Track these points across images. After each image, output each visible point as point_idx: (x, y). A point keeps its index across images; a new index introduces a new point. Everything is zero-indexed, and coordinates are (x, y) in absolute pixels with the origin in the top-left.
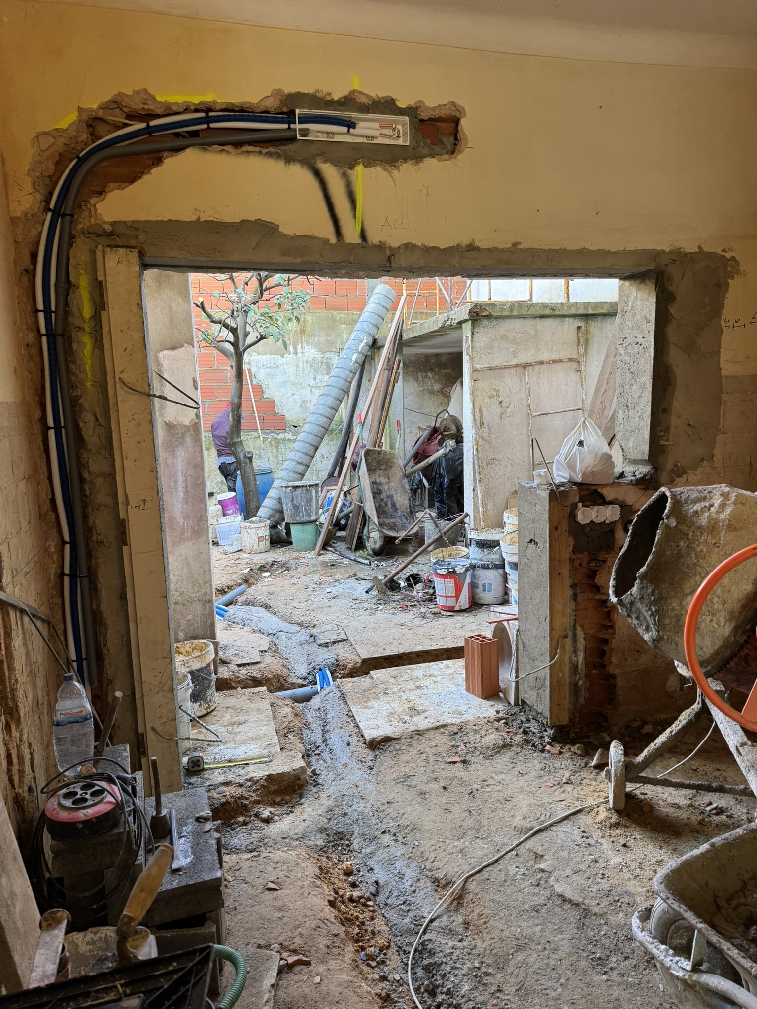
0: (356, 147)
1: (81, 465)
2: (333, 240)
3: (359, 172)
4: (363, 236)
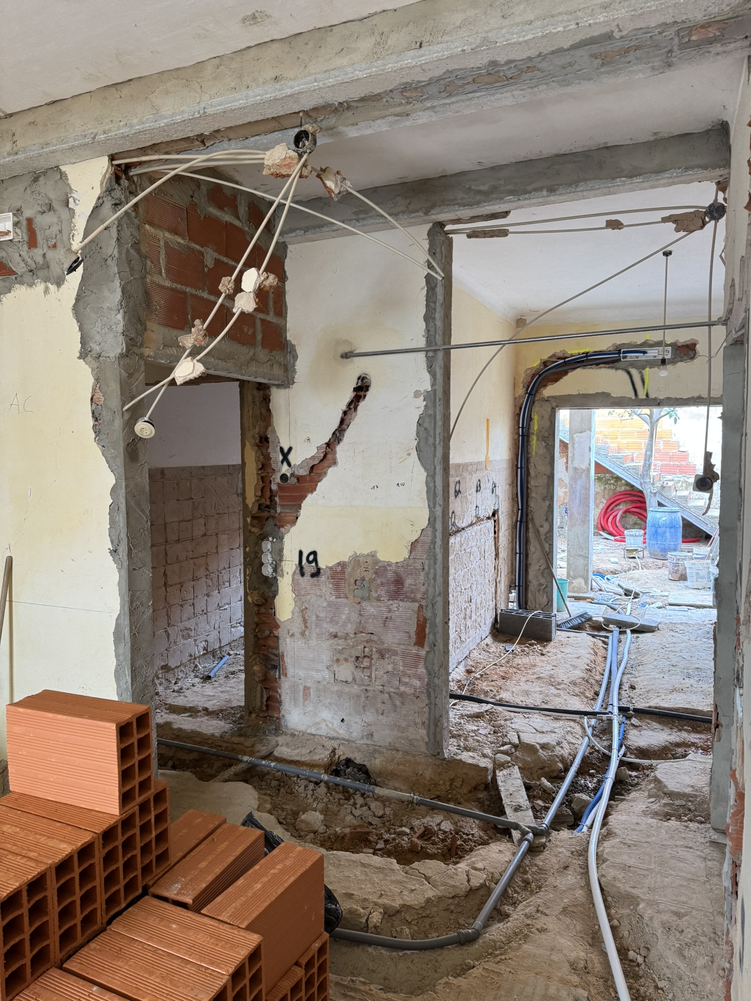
0: (647, 361)
1: (528, 482)
2: (634, 397)
3: (647, 372)
4: (647, 395)
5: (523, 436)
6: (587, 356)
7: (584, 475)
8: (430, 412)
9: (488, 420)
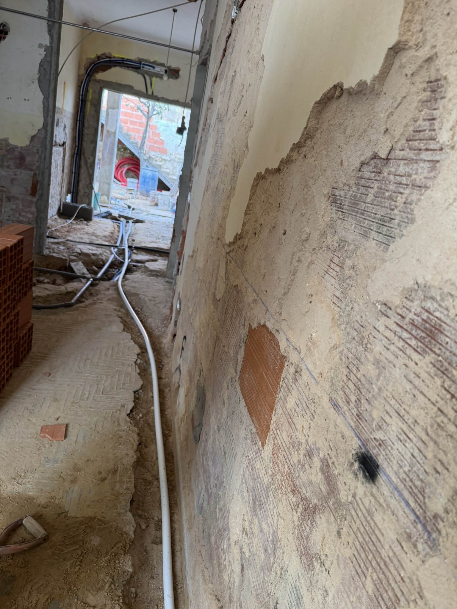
0: (154, 73)
1: (83, 130)
2: (145, 92)
3: (154, 79)
4: (152, 93)
5: (82, 100)
6: (123, 60)
7: (112, 136)
8: (48, 59)
9: (65, 83)
